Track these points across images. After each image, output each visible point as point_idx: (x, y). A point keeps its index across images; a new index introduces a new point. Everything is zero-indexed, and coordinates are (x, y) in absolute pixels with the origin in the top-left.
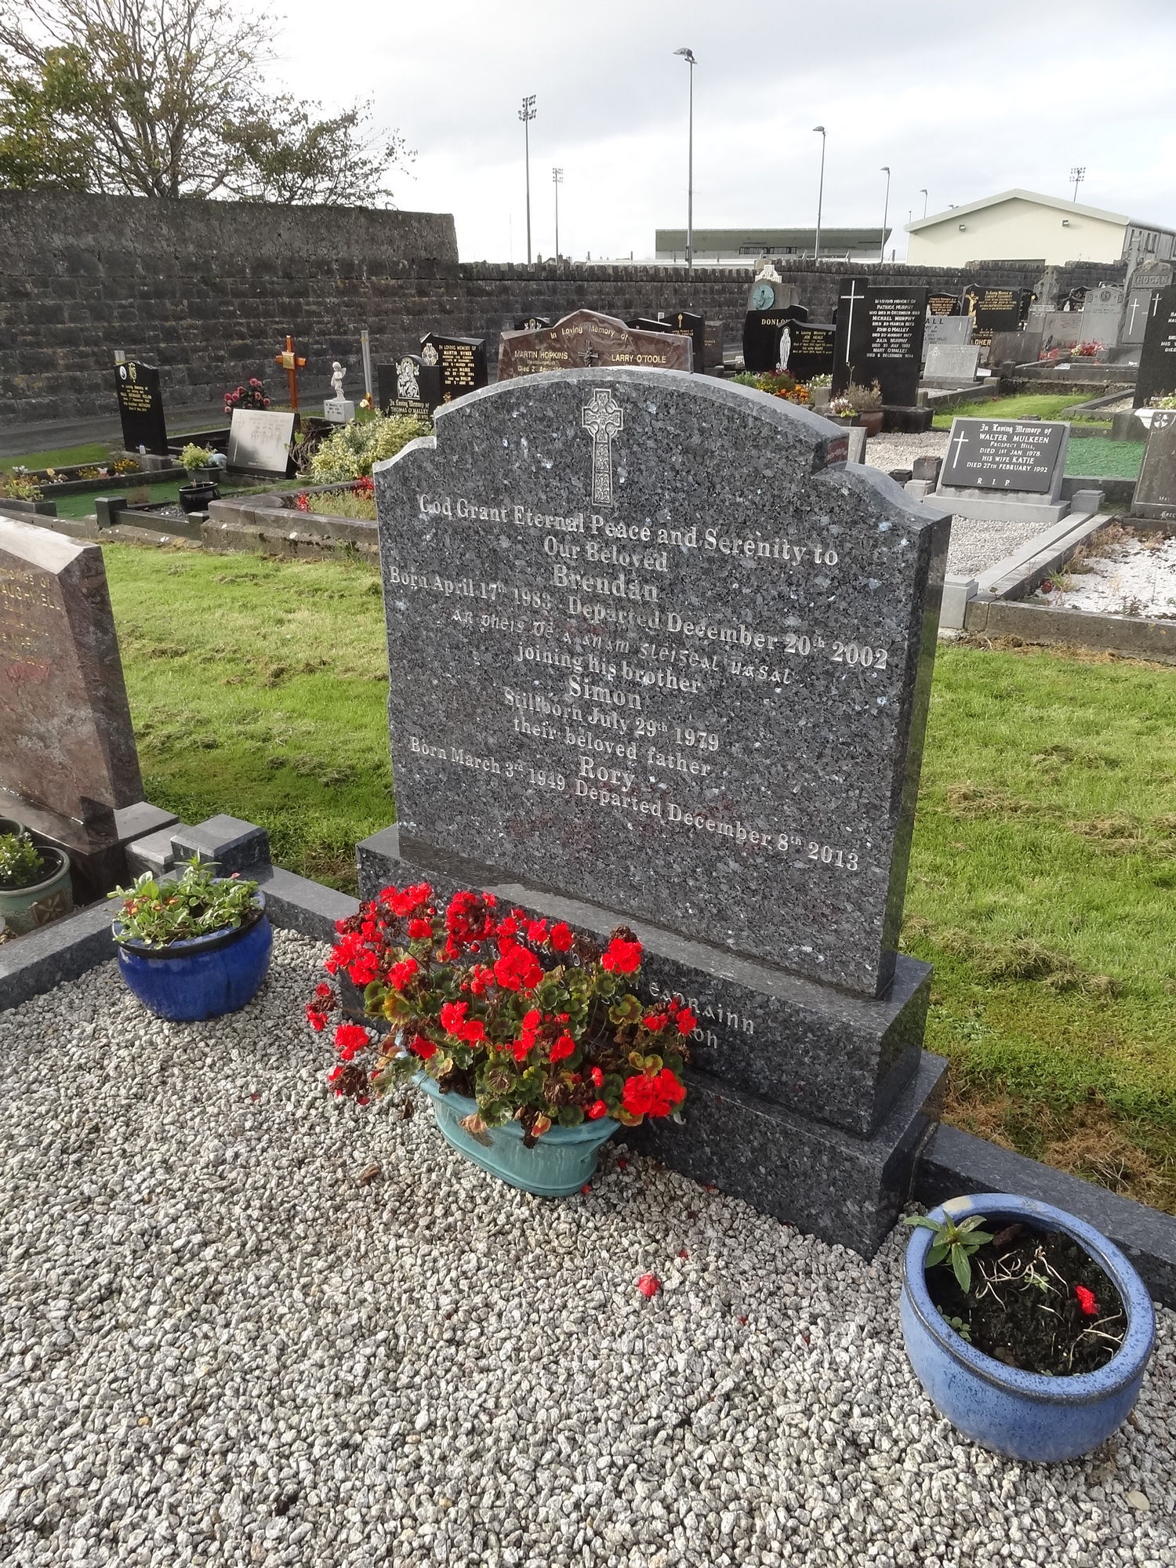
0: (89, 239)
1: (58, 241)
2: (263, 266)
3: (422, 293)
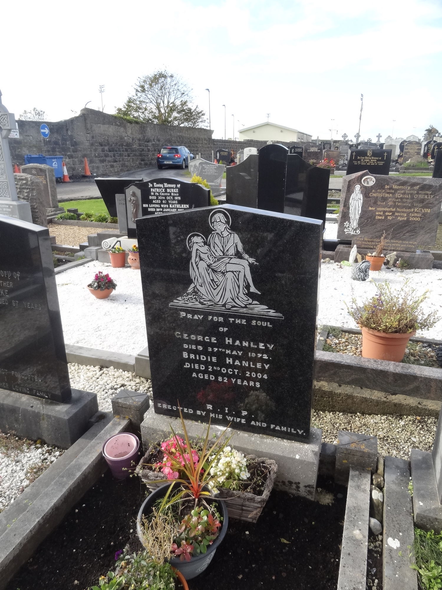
0: (180, 134)
1: (178, 134)
2: (194, 139)
3: (209, 144)
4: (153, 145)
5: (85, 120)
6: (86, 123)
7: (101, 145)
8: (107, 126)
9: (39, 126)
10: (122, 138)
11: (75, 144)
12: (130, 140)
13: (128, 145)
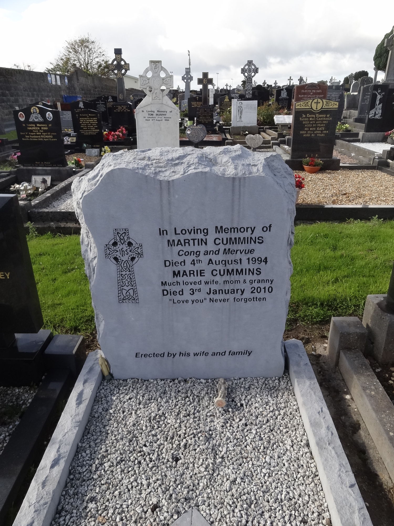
4: (97, 90)
5: (77, 74)
6: (77, 76)
7: (82, 90)
8: (82, 78)
9: (65, 78)
10: (87, 86)
11: (75, 89)
12: (90, 88)
13: (90, 90)
